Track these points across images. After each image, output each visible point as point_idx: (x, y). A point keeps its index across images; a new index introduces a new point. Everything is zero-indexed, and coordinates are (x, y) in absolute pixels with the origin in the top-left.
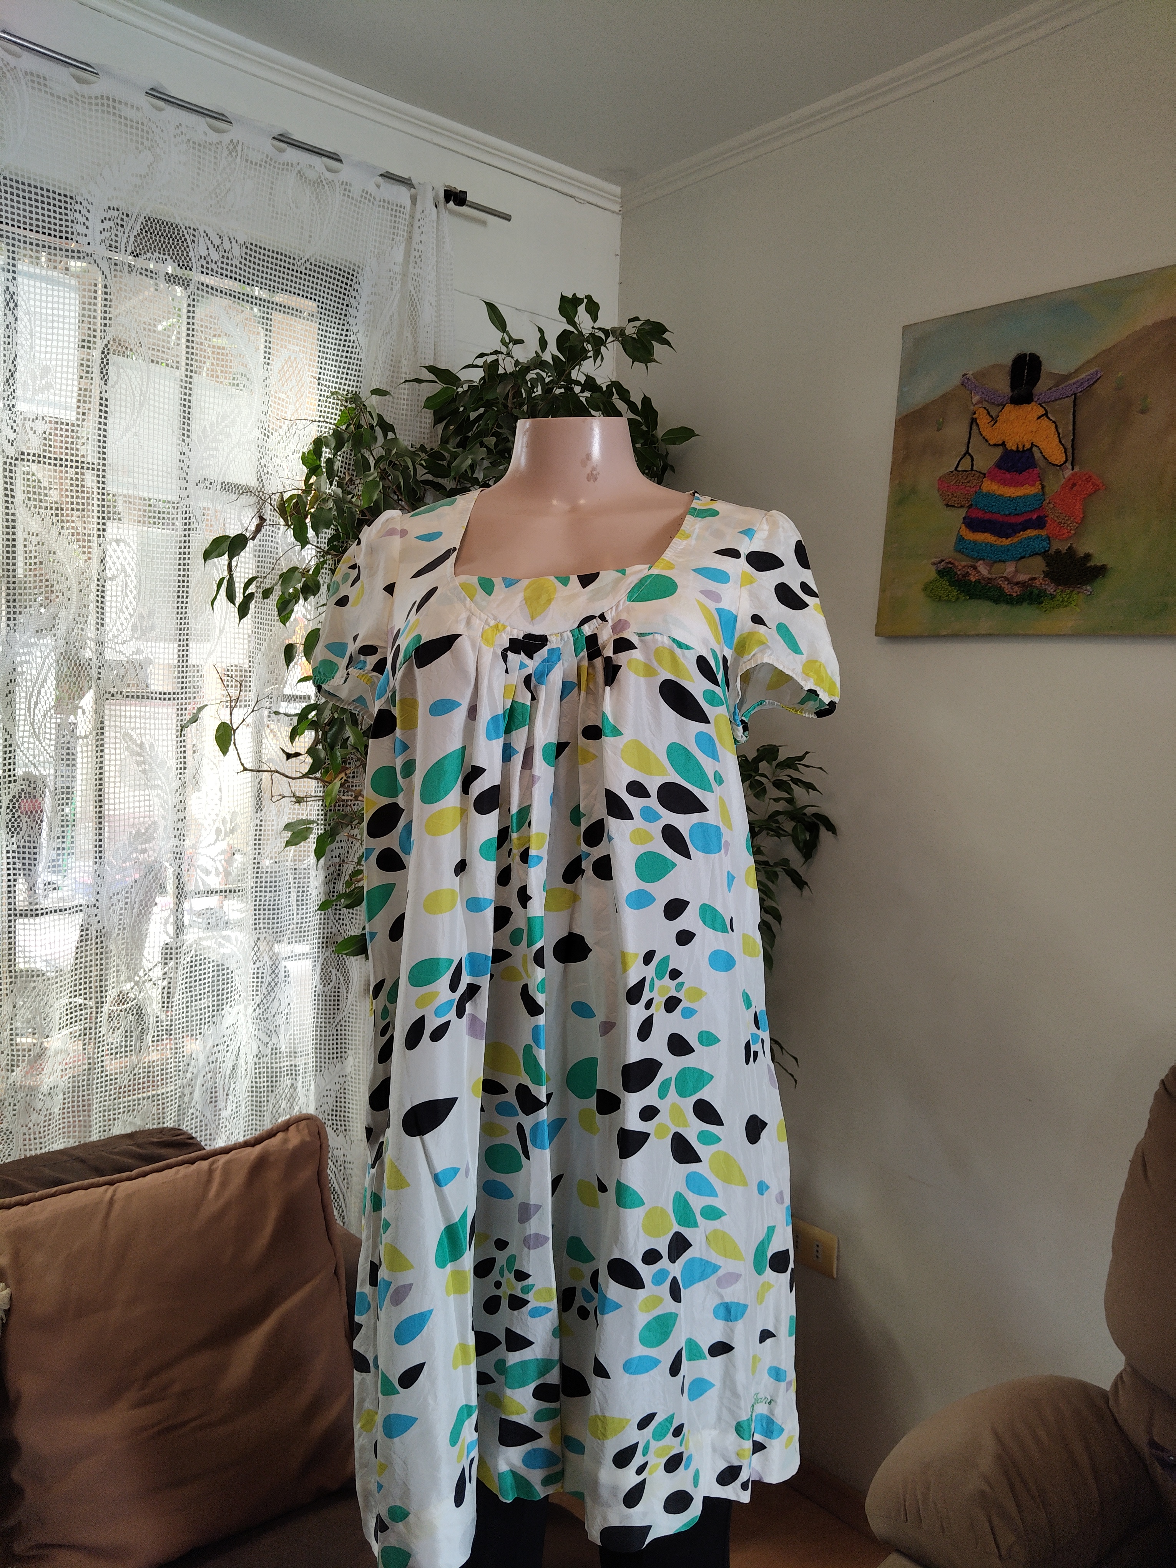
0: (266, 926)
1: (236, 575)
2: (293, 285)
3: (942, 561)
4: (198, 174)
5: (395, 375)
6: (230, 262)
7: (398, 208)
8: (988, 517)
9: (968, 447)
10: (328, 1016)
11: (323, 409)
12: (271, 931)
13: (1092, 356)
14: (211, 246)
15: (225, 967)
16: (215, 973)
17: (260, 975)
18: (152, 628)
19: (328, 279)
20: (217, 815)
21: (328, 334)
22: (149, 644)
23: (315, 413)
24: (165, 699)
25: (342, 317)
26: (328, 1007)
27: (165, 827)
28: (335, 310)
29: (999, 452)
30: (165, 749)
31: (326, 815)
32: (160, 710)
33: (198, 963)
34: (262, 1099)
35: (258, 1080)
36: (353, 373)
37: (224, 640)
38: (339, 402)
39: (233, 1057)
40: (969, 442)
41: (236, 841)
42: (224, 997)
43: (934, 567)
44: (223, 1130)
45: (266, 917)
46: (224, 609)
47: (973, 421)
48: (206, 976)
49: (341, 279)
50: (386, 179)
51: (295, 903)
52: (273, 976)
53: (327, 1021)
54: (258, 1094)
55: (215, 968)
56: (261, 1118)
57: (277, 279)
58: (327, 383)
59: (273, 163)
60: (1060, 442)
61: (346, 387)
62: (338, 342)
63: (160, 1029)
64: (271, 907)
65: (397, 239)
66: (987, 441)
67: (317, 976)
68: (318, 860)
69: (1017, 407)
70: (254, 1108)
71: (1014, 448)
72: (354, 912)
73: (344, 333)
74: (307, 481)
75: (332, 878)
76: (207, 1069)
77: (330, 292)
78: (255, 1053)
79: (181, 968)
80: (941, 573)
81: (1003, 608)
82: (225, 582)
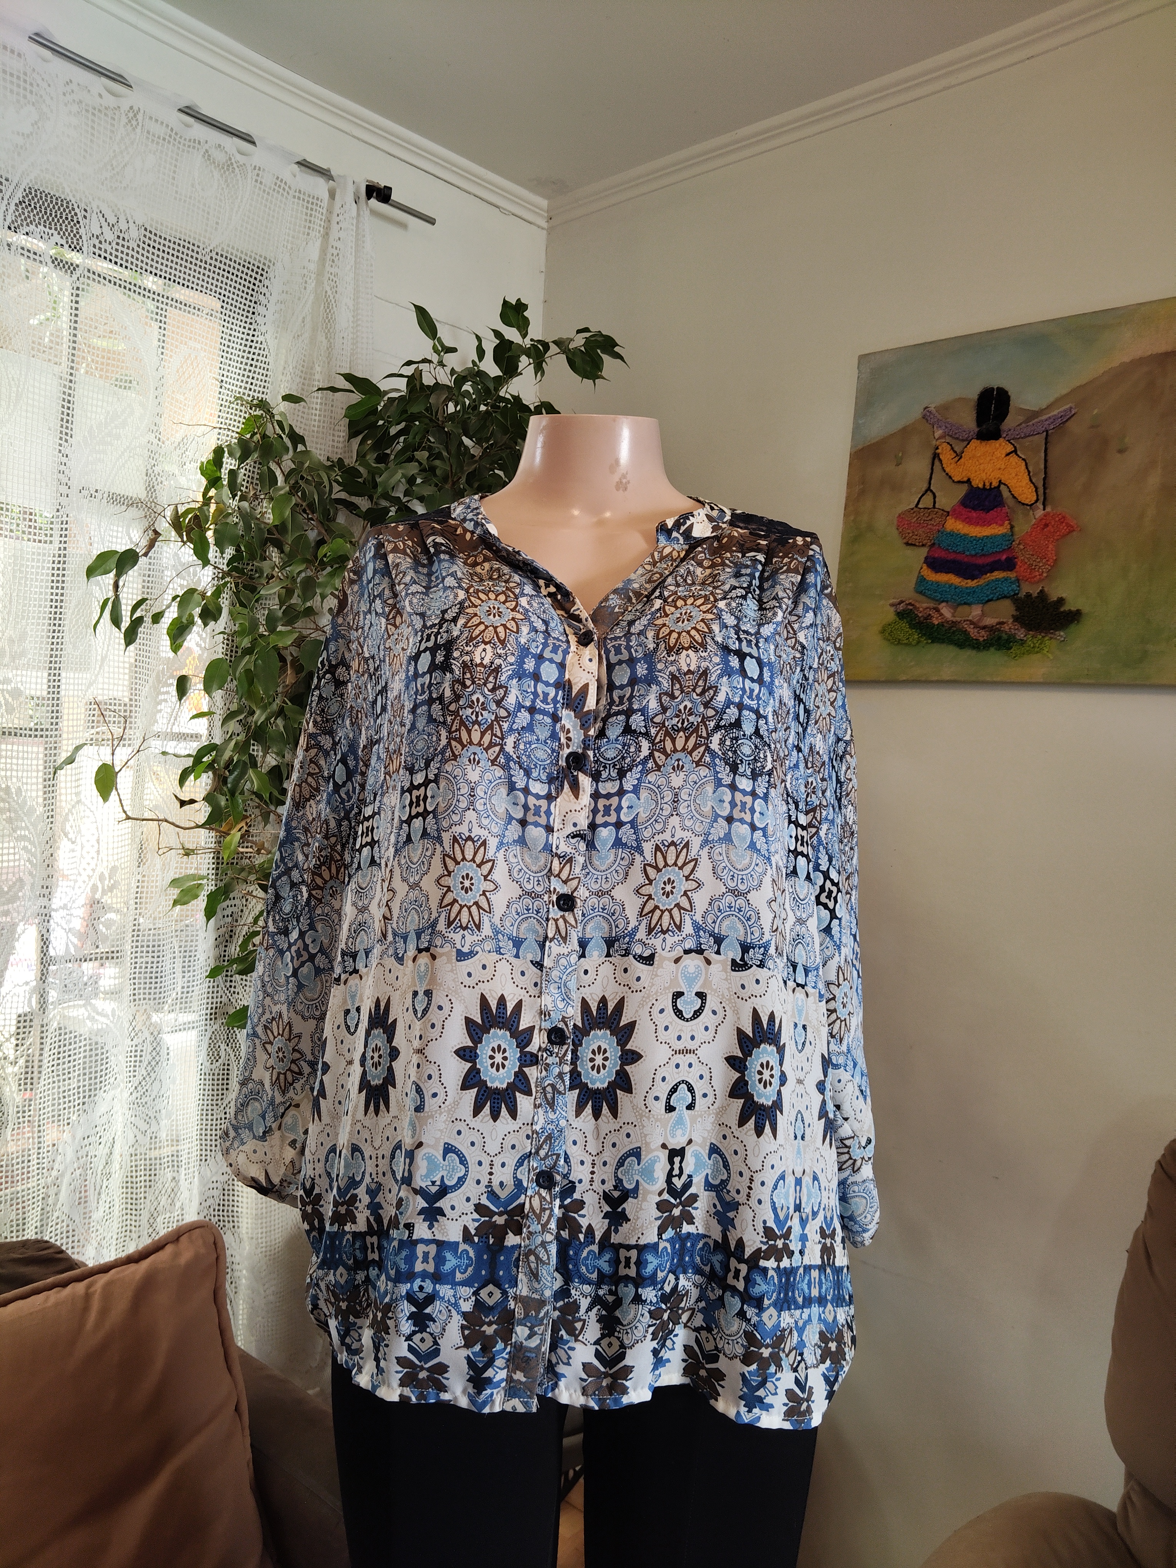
0: (147, 996)
1: (123, 596)
2: (197, 275)
3: (902, 602)
4: (92, 141)
5: (306, 382)
6: (126, 244)
7: (315, 201)
8: (951, 557)
9: (930, 483)
10: (215, 1098)
11: (225, 415)
12: (152, 1002)
13: (1065, 391)
14: (105, 225)
15: (99, 1046)
16: (87, 1053)
17: (138, 1054)
18: (23, 654)
19: (235, 272)
20: (93, 870)
21: (233, 333)
22: (19, 672)
23: (216, 419)
24: (36, 736)
25: (250, 315)
26: (215, 1087)
27: (33, 885)
28: (242, 306)
29: (963, 490)
30: (34, 794)
31: (217, 869)
32: (30, 749)
33: (67, 1042)
34: (139, 1196)
35: (134, 1174)
36: (260, 377)
37: (106, 669)
38: (243, 409)
39: (107, 1150)
40: (931, 478)
41: (114, 900)
42: (98, 1080)
43: (892, 609)
44: (93, 1235)
45: (148, 986)
46: (108, 634)
47: (936, 456)
48: (76, 1057)
49: (250, 272)
50: (303, 168)
51: (180, 970)
52: (154, 1054)
53: (214, 1102)
54: (134, 1191)
55: (88, 1048)
56: (138, 1218)
57: (178, 267)
58: (231, 387)
59: (178, 138)
60: (1031, 480)
61: (251, 393)
62: (244, 342)
63: (21, 1120)
64: (153, 975)
65: (313, 234)
66: (950, 477)
67: (204, 1053)
68: (208, 920)
69: (984, 443)
70: (129, 1206)
71: (981, 486)
72: (248, 978)
73: (251, 332)
74: (205, 494)
75: (224, 939)
76: (76, 1165)
77: (237, 286)
78: (130, 1144)
79: (47, 1049)
80: (901, 615)
81: (968, 653)
82: (110, 604)
